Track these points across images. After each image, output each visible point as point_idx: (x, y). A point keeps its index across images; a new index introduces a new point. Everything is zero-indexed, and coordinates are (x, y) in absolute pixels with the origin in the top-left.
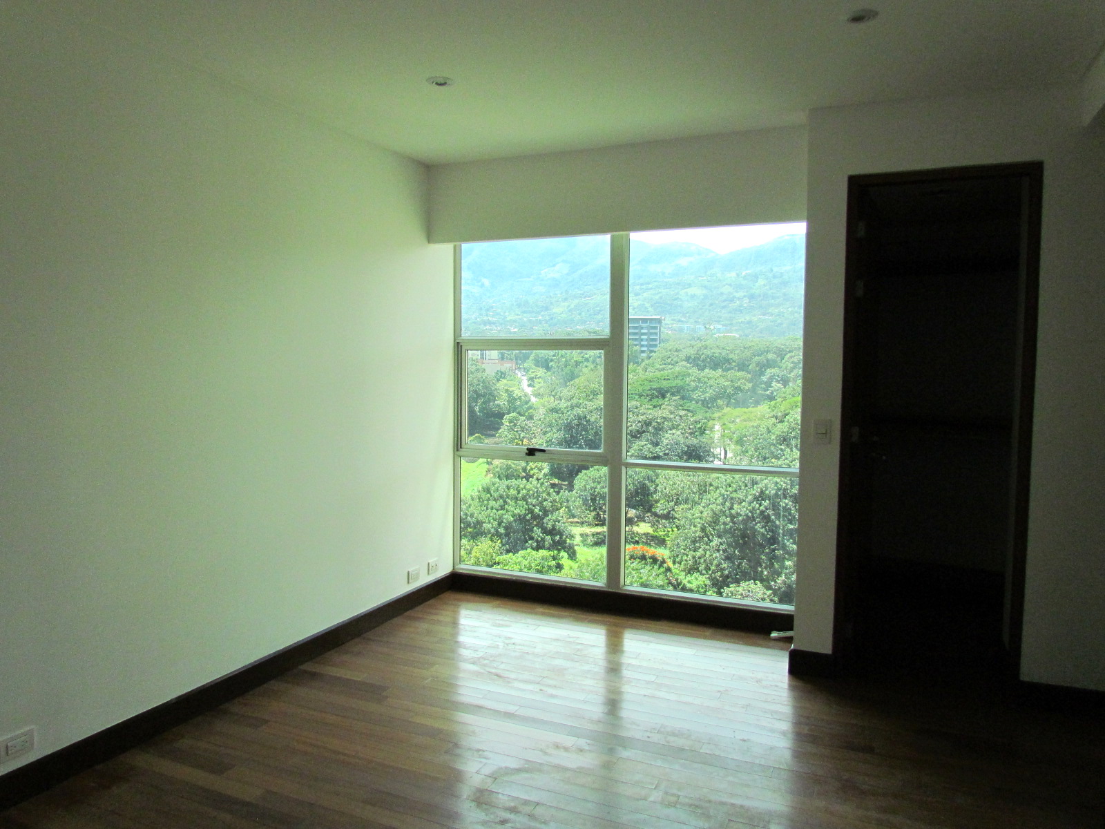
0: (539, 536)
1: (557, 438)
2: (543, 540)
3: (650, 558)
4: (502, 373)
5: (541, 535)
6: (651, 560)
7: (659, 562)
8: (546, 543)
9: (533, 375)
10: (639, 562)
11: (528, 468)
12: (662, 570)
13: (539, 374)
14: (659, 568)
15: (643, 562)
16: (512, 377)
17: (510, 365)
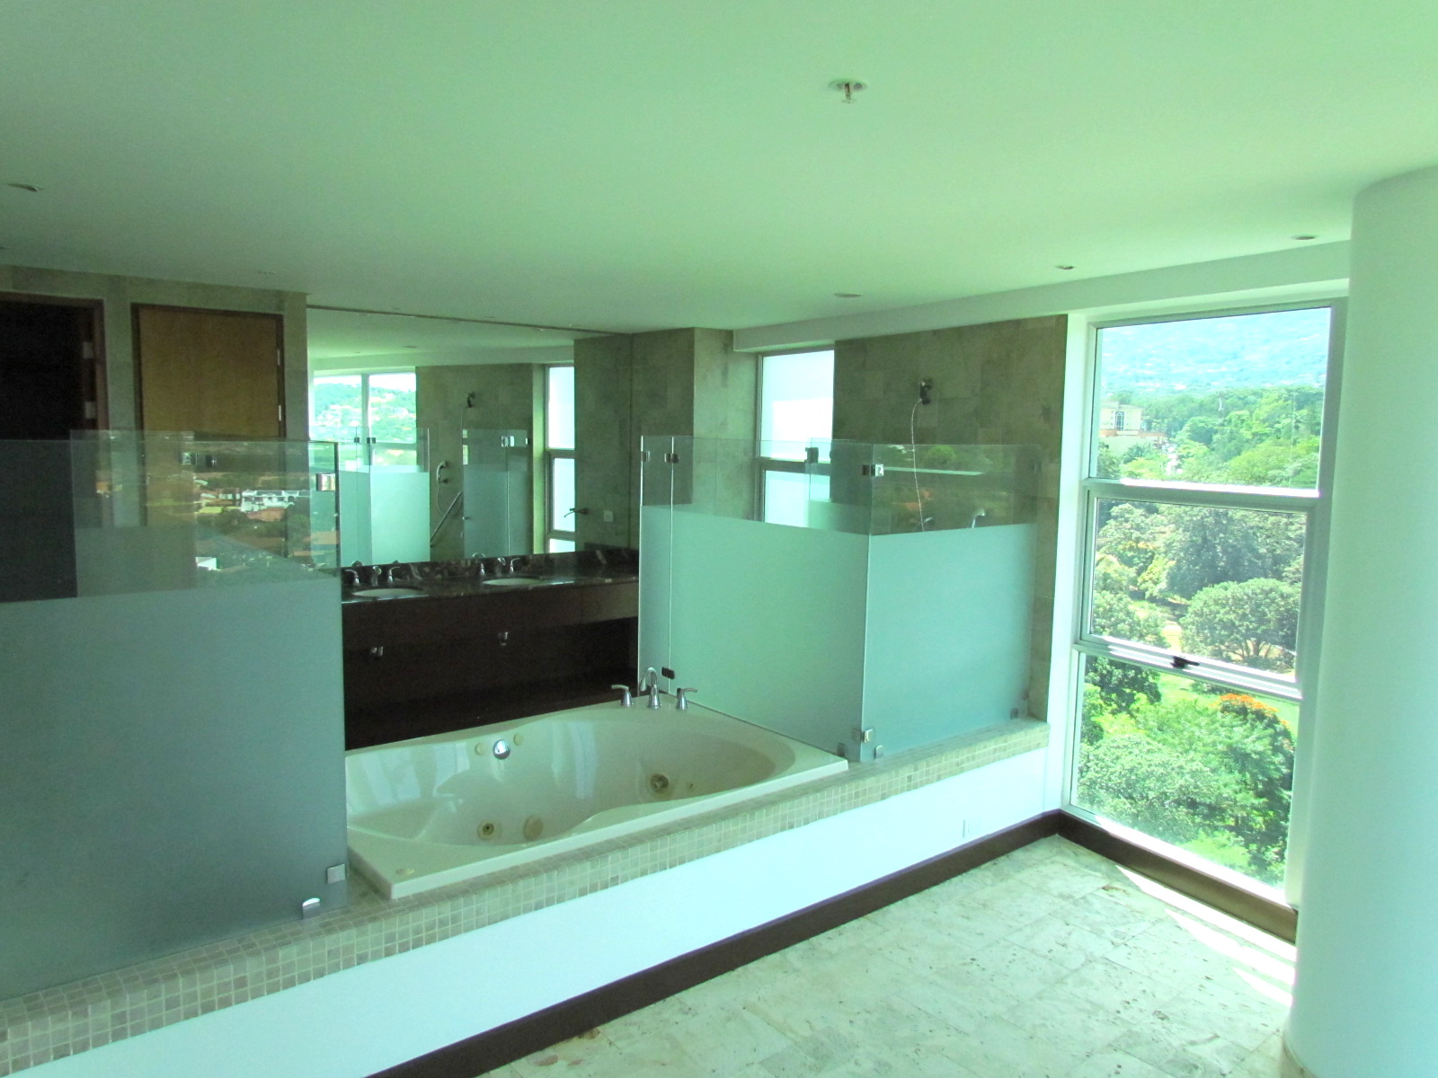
0: (1105, 668)
1: (1180, 541)
2: (1110, 673)
3: (1253, 713)
4: (1139, 449)
5: (1108, 667)
6: (1254, 716)
7: (1266, 721)
8: (1114, 678)
9: (1184, 453)
10: (1236, 717)
11: (1140, 580)
12: (1270, 731)
13: (1193, 451)
14: (1265, 729)
15: (1242, 717)
16: (1154, 455)
17: (1156, 438)
